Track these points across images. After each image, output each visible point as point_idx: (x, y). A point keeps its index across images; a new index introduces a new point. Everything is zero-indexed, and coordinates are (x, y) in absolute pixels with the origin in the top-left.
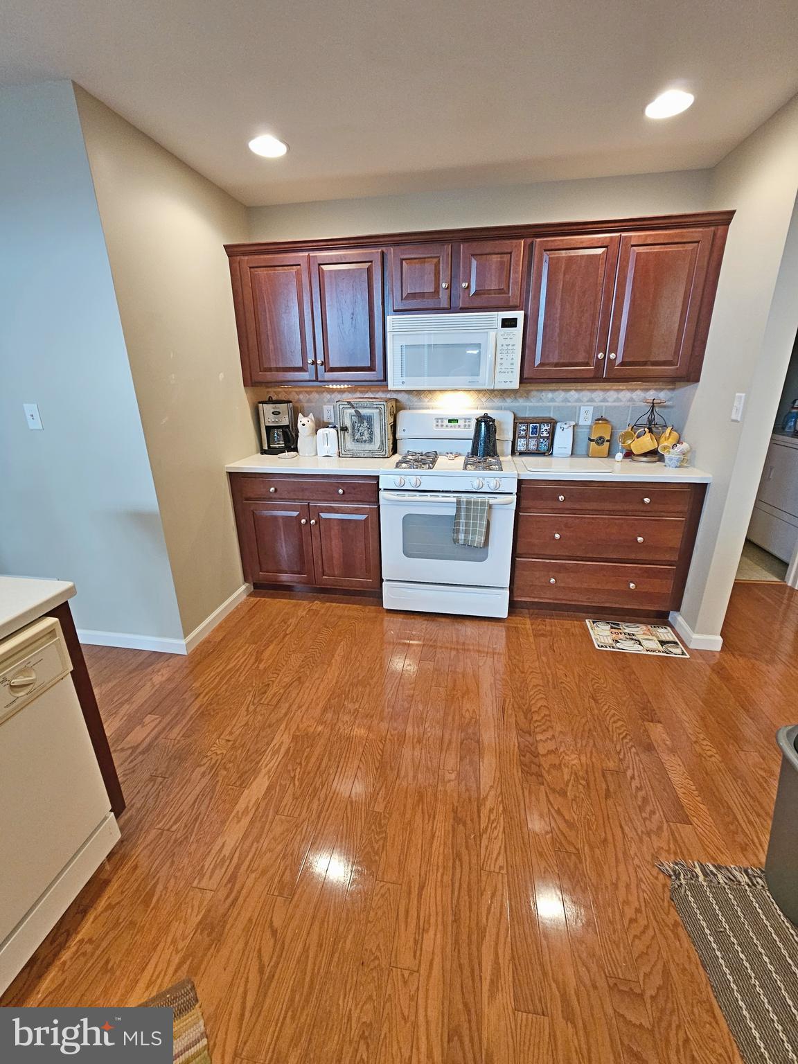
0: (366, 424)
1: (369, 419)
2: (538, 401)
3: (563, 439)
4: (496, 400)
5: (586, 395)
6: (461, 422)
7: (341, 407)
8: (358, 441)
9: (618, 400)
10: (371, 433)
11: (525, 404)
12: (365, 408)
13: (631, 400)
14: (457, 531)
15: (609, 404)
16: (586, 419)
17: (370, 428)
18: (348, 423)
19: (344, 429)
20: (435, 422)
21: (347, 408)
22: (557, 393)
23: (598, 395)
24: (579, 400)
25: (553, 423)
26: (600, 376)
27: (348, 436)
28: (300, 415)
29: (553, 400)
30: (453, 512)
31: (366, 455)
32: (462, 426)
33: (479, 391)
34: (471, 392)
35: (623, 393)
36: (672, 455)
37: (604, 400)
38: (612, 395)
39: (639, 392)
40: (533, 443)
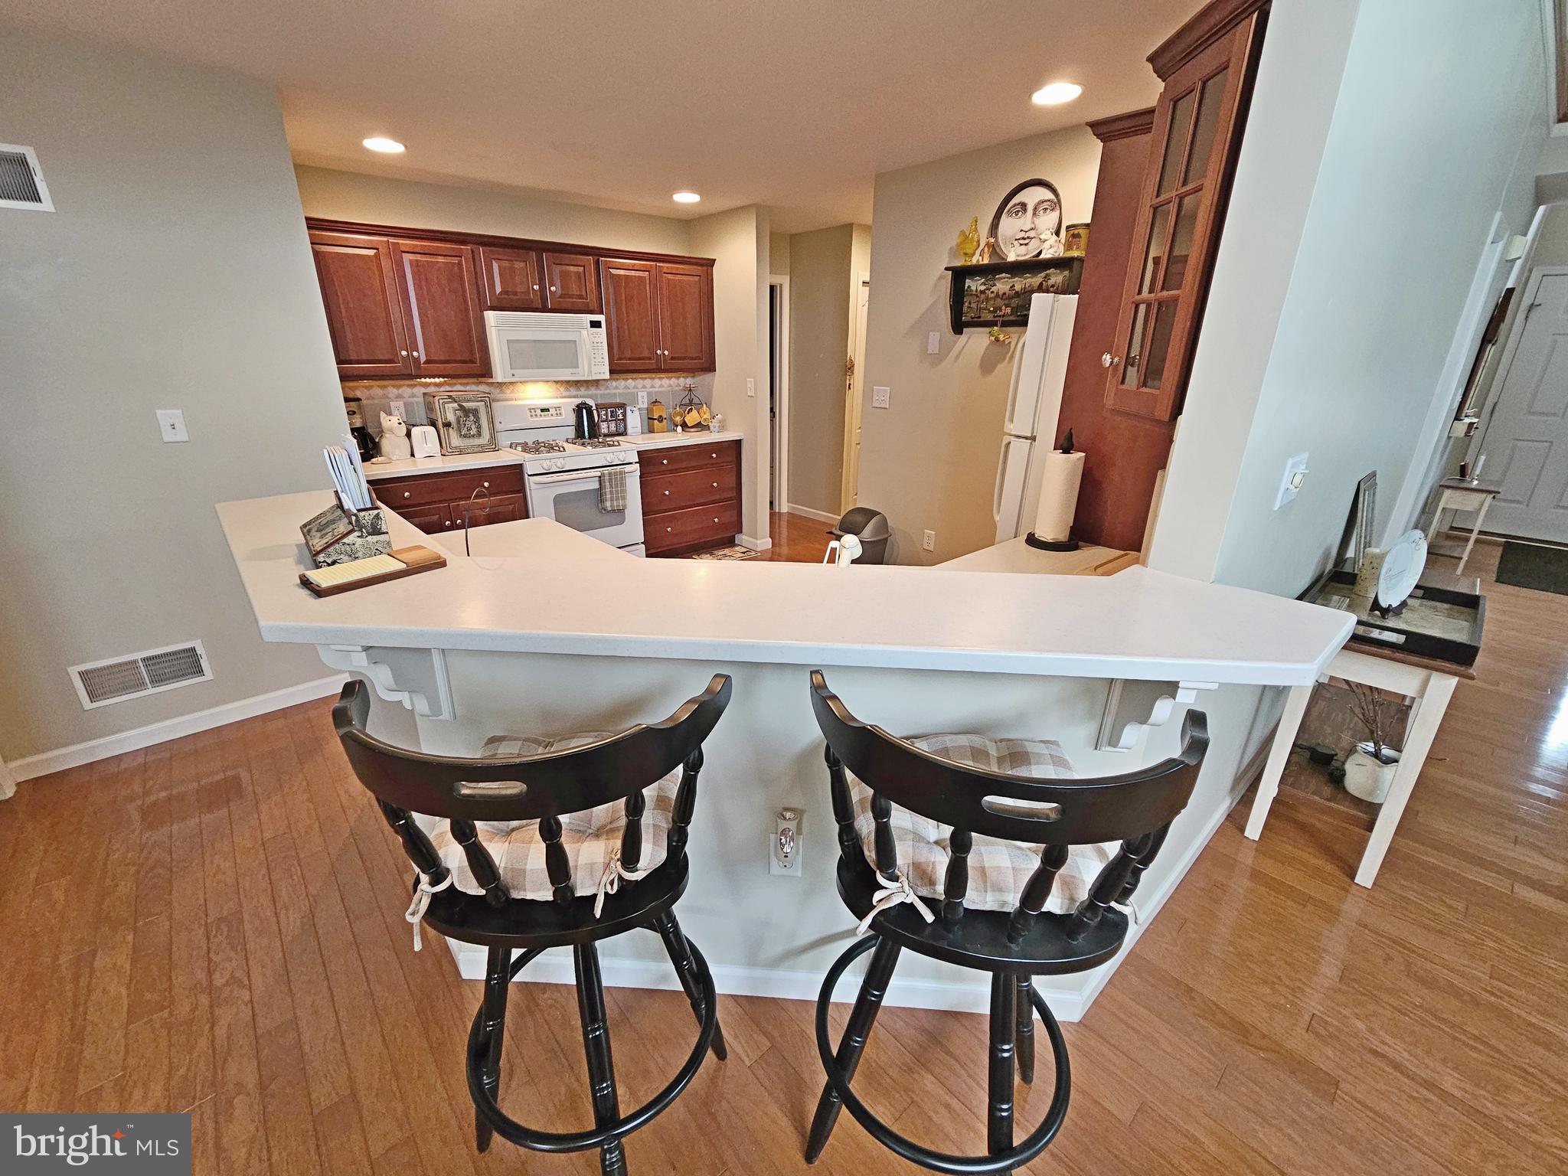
0: (472, 418)
1: (475, 412)
2: (606, 389)
3: (634, 420)
4: (572, 389)
5: (640, 383)
6: (552, 411)
7: (441, 401)
8: (465, 436)
9: (661, 386)
10: (479, 427)
11: (595, 392)
12: (469, 401)
13: (670, 386)
14: (602, 501)
15: (657, 389)
16: (643, 402)
17: (477, 421)
18: (451, 417)
19: (447, 425)
20: (528, 412)
21: (448, 403)
22: (619, 382)
23: (648, 382)
24: (635, 387)
25: (623, 406)
26: (659, 368)
27: (453, 434)
28: (382, 414)
29: (616, 388)
30: (596, 486)
31: (476, 450)
32: (554, 414)
33: (556, 382)
34: (550, 384)
35: (664, 380)
36: (714, 424)
37: (653, 387)
38: (657, 382)
39: (673, 380)
40: (613, 426)
